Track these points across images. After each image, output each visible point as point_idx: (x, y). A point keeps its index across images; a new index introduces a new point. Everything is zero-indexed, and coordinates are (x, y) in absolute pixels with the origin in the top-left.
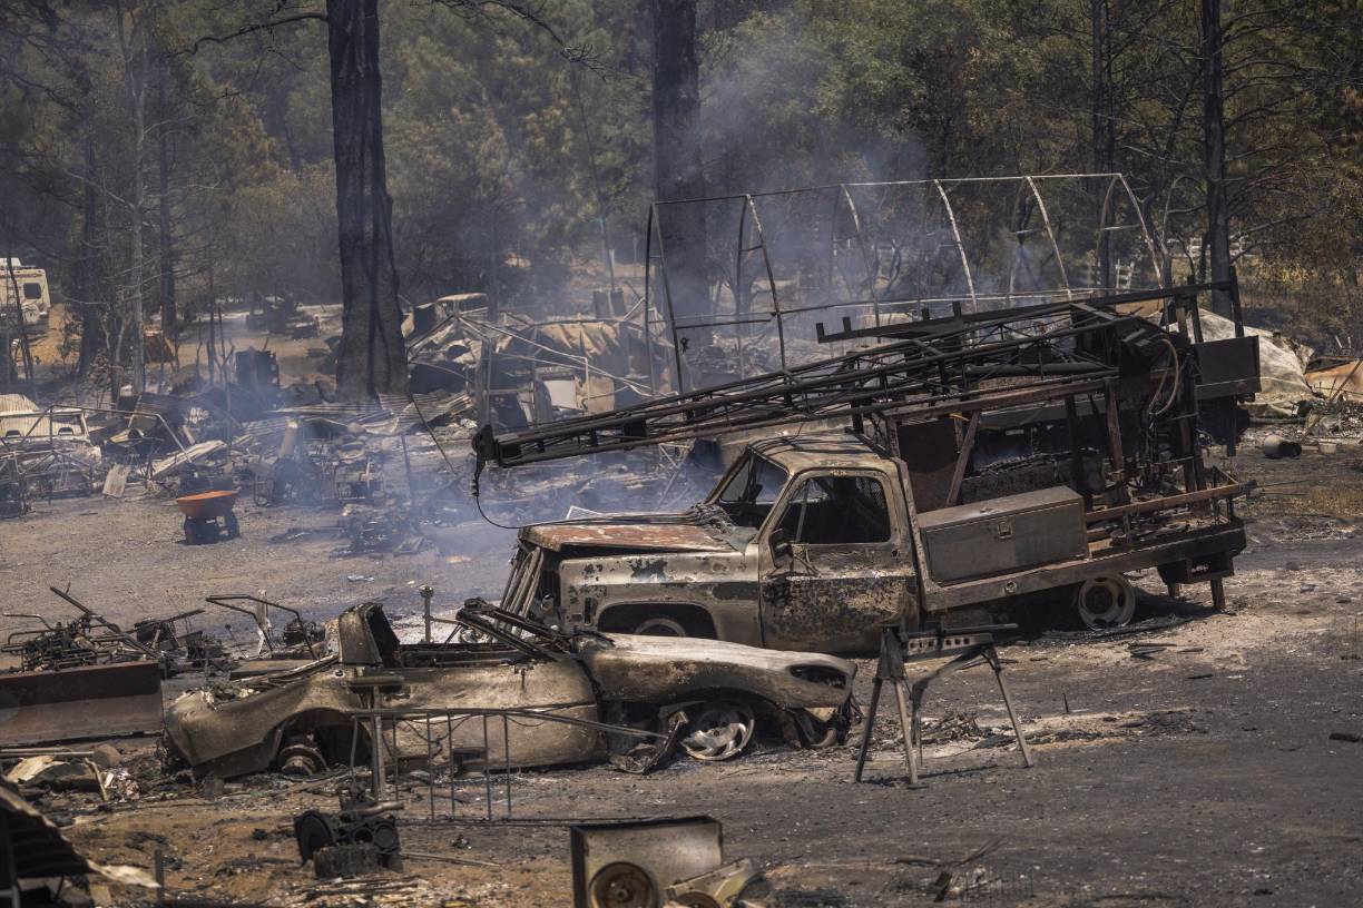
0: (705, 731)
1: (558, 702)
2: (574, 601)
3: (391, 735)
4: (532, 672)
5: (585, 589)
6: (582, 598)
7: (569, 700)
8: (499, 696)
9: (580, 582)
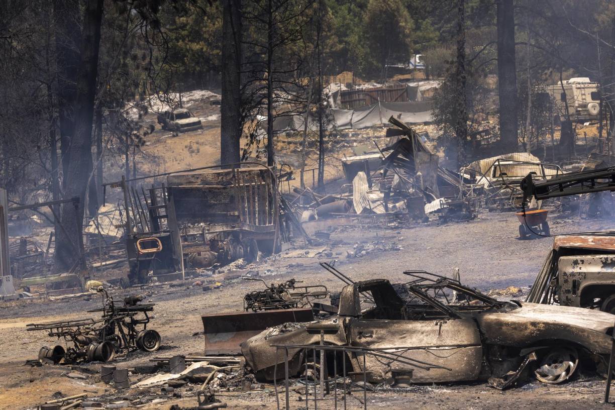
0: (549, 365)
1: (459, 343)
2: (566, 281)
3: (363, 359)
4: (446, 325)
5: (573, 274)
6: (571, 280)
7: (466, 343)
8: (425, 339)
9: (570, 270)
